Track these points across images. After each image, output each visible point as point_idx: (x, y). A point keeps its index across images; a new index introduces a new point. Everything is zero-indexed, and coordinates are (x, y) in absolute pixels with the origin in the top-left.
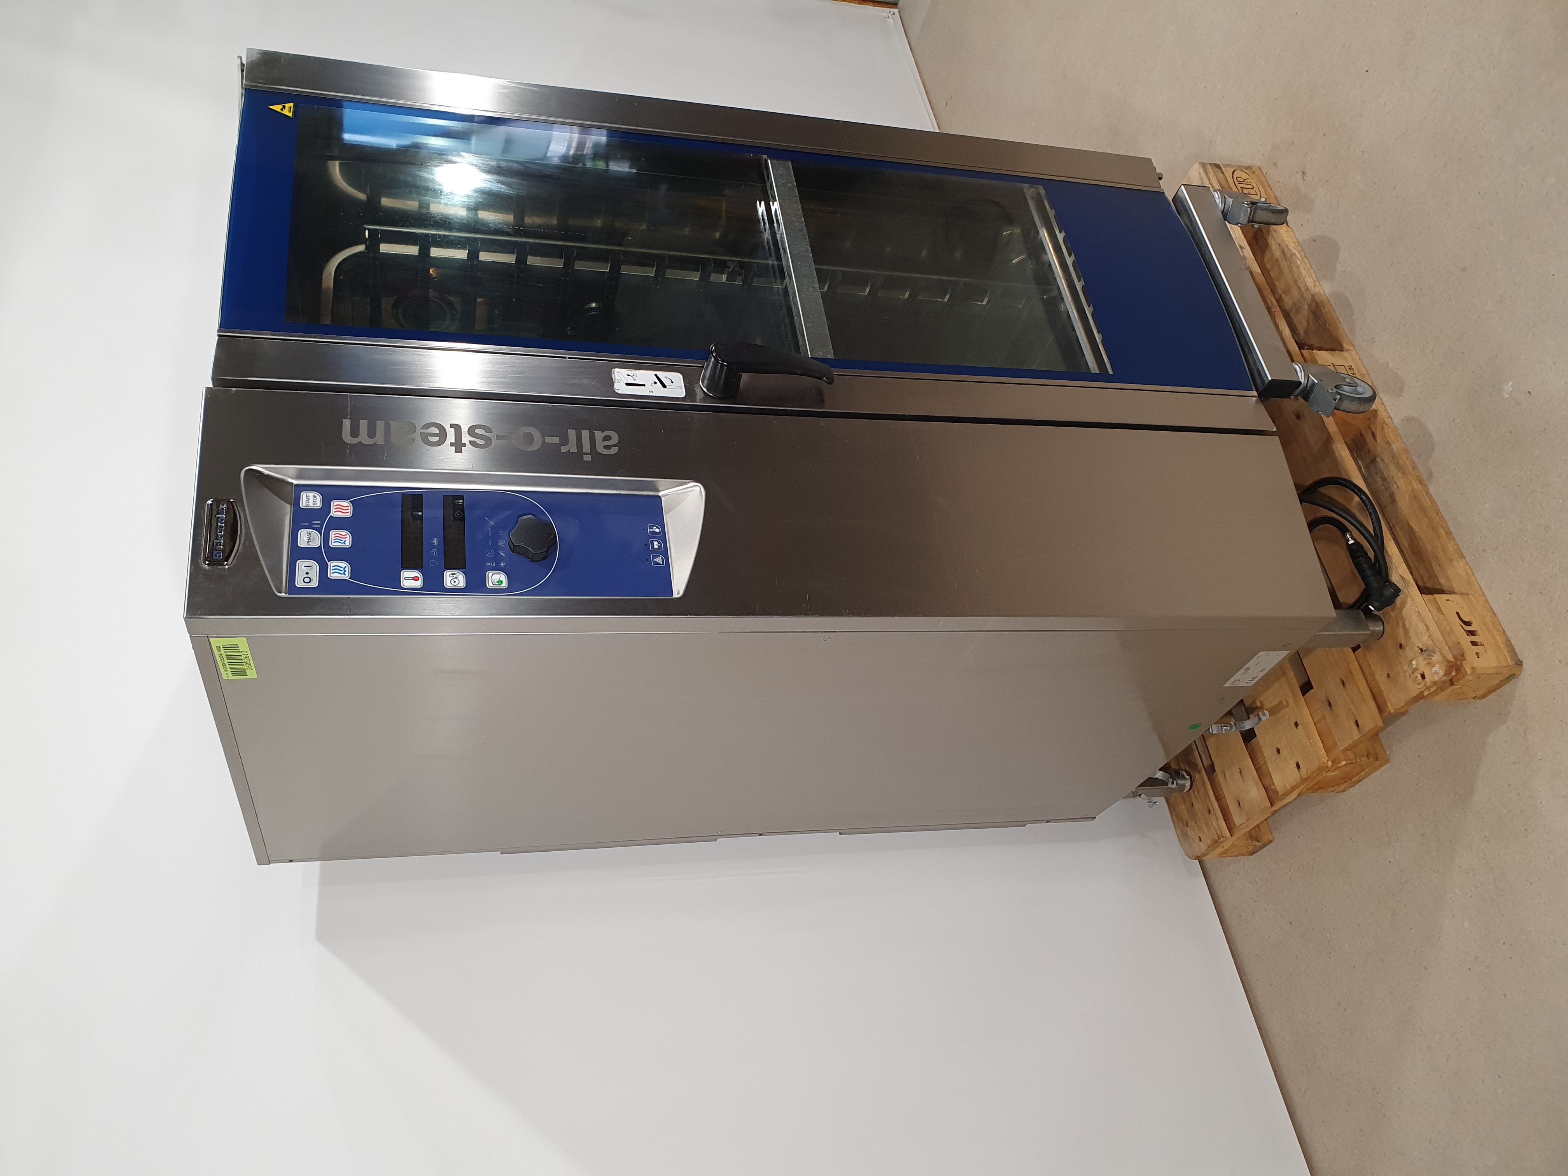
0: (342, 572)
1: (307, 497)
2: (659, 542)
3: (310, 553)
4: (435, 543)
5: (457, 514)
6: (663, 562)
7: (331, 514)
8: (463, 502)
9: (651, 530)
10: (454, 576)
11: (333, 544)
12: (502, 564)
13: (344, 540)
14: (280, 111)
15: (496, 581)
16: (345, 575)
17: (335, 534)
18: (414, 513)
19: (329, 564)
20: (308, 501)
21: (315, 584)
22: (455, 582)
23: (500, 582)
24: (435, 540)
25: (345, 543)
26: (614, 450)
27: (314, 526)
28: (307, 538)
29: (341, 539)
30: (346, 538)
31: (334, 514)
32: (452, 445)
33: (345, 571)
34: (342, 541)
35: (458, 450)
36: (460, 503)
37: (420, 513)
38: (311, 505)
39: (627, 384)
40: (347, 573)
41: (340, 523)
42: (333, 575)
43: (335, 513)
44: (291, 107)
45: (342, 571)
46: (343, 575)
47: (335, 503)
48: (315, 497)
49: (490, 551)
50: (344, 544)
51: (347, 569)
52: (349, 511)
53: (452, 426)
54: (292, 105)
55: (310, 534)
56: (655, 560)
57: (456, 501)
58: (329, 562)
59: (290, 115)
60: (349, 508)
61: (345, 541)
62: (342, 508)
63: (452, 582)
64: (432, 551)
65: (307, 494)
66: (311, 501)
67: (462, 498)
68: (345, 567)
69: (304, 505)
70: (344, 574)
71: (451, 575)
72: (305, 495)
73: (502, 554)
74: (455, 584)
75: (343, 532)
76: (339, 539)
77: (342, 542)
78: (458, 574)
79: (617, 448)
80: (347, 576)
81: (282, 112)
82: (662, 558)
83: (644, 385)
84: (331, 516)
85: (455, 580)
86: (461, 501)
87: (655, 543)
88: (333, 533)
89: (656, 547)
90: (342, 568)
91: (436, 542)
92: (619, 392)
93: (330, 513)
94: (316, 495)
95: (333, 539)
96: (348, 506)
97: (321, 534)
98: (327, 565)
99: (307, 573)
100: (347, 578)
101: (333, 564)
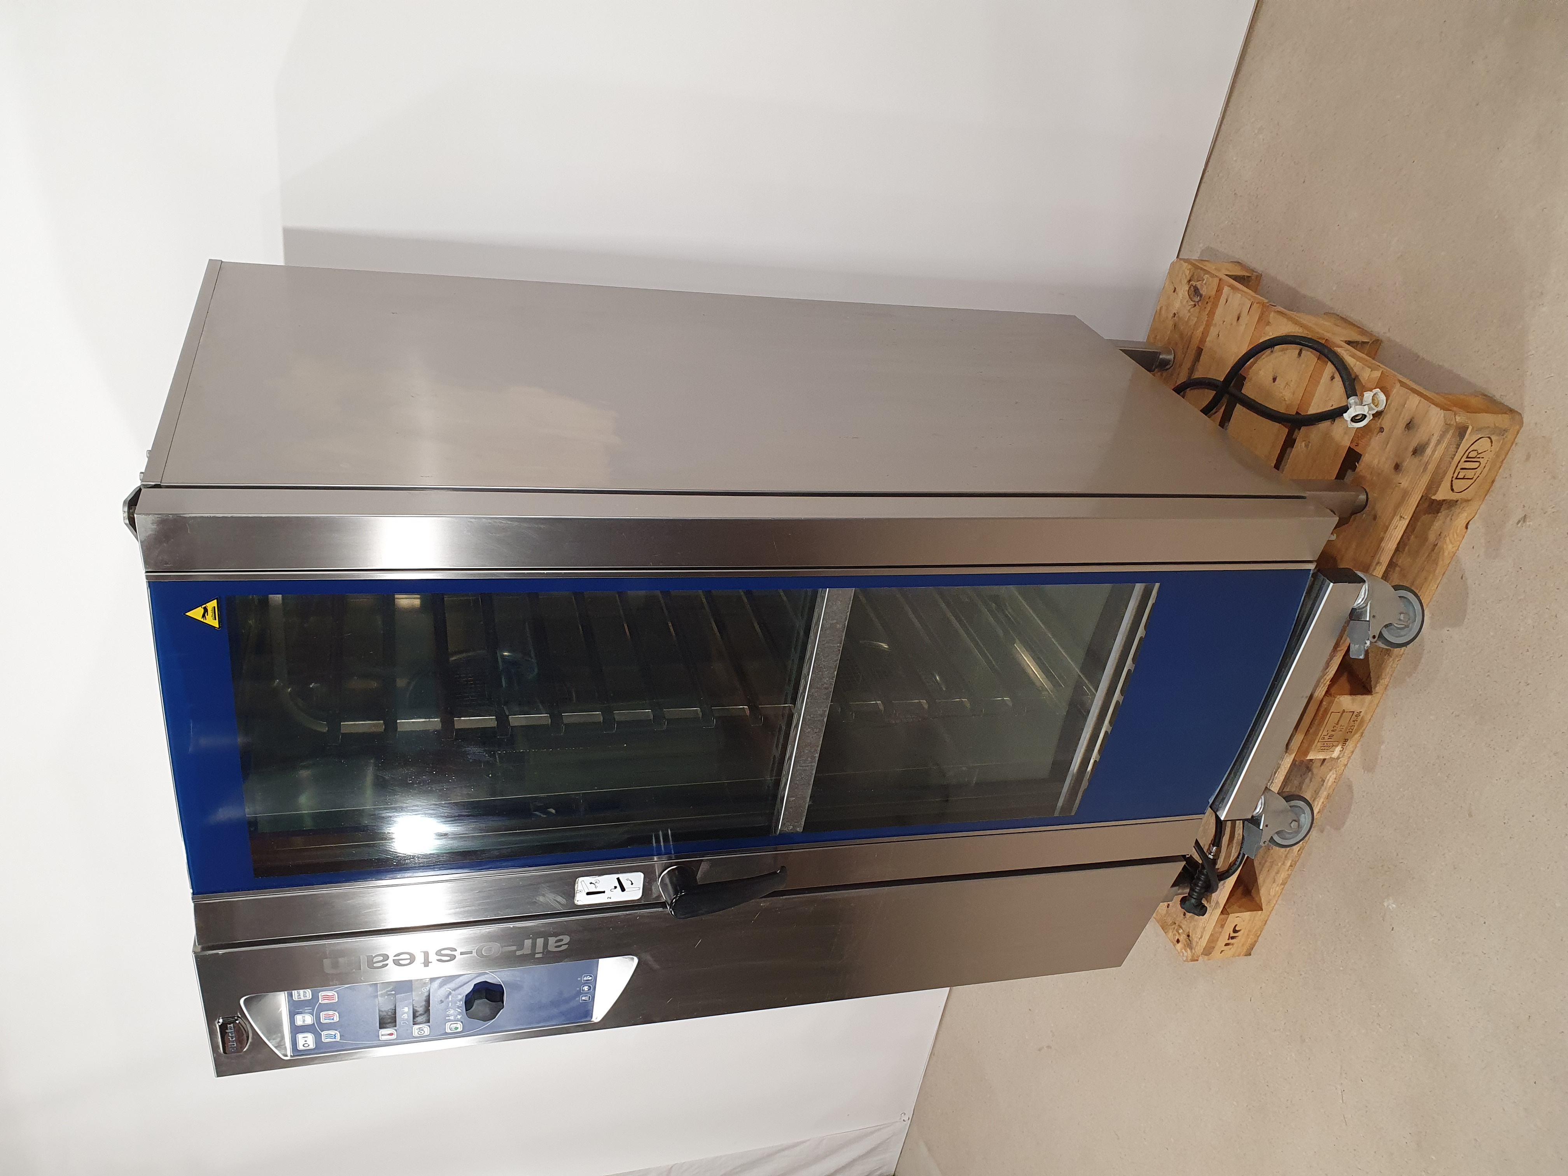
0: (333, 1037)
1: (298, 993)
3: (307, 1029)
4: (406, 1010)
10: (421, 1028)
11: (324, 1021)
13: (332, 1018)
14: (202, 620)
15: (453, 1028)
19: (322, 1033)
20: (299, 996)
21: (312, 1046)
22: (421, 1032)
23: (456, 1028)
25: (334, 1019)
26: (565, 947)
27: (306, 1011)
28: (304, 1020)
29: (330, 1017)
30: (334, 1015)
32: (421, 964)
35: (427, 966)
38: (302, 999)
39: (588, 894)
41: (327, 1007)
42: (325, 1040)
43: (322, 1002)
44: (214, 607)
47: (322, 993)
48: (304, 992)
50: (332, 1020)
51: (336, 1035)
52: (335, 998)
53: (421, 952)
54: (214, 603)
58: (321, 1031)
59: (216, 624)
62: (328, 997)
63: (419, 1032)
64: (403, 1016)
66: (301, 994)
69: (297, 998)
70: (335, 1038)
71: (418, 1029)
72: (296, 992)
75: (331, 1013)
76: (328, 1017)
78: (424, 1027)
79: (568, 946)
80: (338, 1038)
81: (205, 621)
83: (604, 892)
84: (320, 1003)
88: (323, 1013)
90: (333, 1034)
92: (579, 903)
93: (319, 1001)
96: (333, 995)
97: (313, 1016)
98: (321, 1034)
99: (306, 1041)
100: (338, 1040)
101: (326, 1033)
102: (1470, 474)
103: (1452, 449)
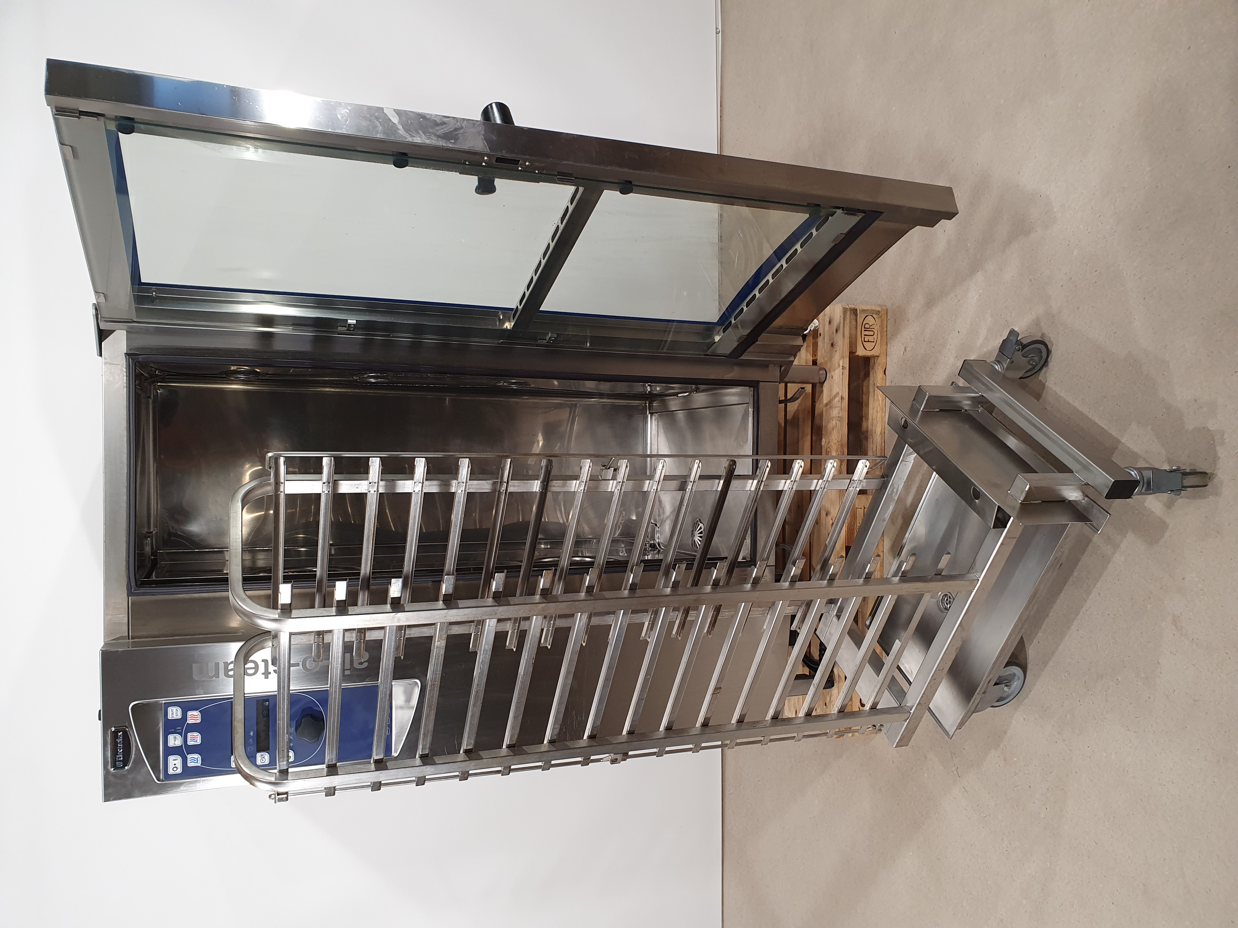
0: (196, 762)
1: (172, 711)
3: (176, 751)
5: (265, 713)
7: (188, 722)
8: (269, 704)
10: (263, 756)
11: (190, 743)
13: (196, 739)
19: (188, 756)
20: (173, 714)
21: (179, 771)
23: (290, 757)
25: (197, 741)
26: (365, 665)
27: (177, 731)
28: (175, 741)
29: (195, 738)
30: (198, 737)
32: (263, 674)
33: (198, 760)
35: (267, 677)
36: (267, 705)
38: (175, 717)
40: (198, 762)
41: (193, 728)
42: (190, 764)
43: (190, 721)
46: (197, 764)
47: (190, 713)
48: (177, 710)
51: (198, 759)
52: (199, 718)
53: (263, 661)
55: (176, 737)
57: (264, 703)
58: (188, 755)
62: (194, 717)
63: (261, 760)
65: (172, 709)
66: (175, 713)
67: (268, 700)
69: (170, 717)
70: (197, 762)
71: (261, 756)
72: (170, 709)
74: (263, 761)
75: (196, 734)
76: (193, 739)
77: (195, 741)
78: (265, 755)
79: (367, 663)
80: (199, 764)
82: (389, 729)
84: (188, 723)
85: (263, 759)
86: (267, 703)
88: (189, 735)
90: (196, 759)
91: (252, 734)
93: (187, 721)
95: (190, 739)
96: (198, 715)
97: (182, 737)
98: (187, 757)
99: (175, 764)
100: (199, 765)
101: (190, 757)
102: (871, 339)
103: (854, 323)
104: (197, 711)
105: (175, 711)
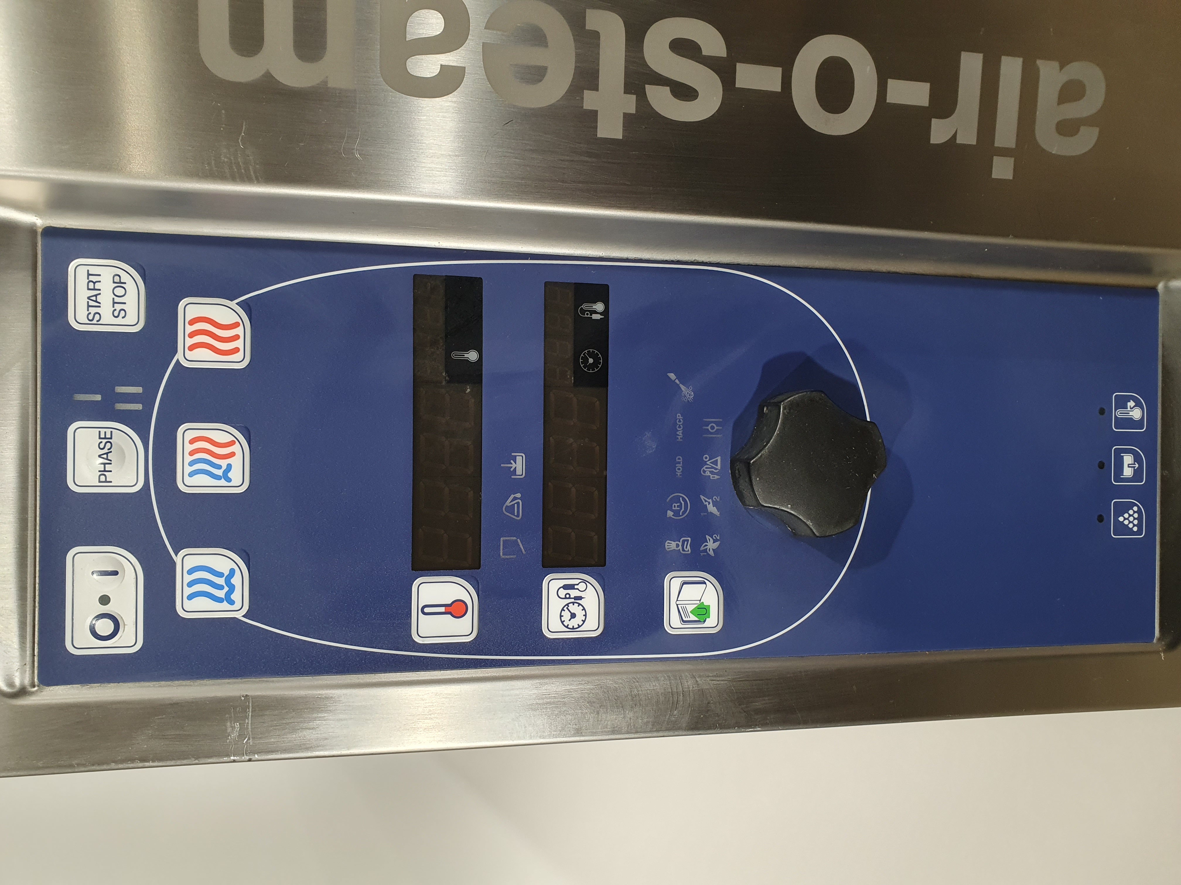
0: (221, 594)
1: (93, 284)
2: (1137, 458)
4: (519, 472)
5: (586, 360)
6: (1139, 526)
7: (179, 356)
8: (606, 313)
9: (1119, 413)
10: (573, 593)
12: (711, 545)
15: (690, 608)
16: (232, 602)
17: (192, 442)
18: (455, 355)
19: (178, 559)
20: (94, 301)
21: (130, 639)
22: (573, 616)
23: (702, 611)
24: (519, 459)
25: (230, 475)
26: (1087, 138)
27: (119, 407)
30: (232, 454)
31: (189, 355)
33: (232, 588)
34: (219, 467)
36: (596, 317)
37: (472, 356)
38: (107, 319)
40: (236, 596)
45: (220, 587)
46: (225, 606)
48: (119, 283)
49: (677, 500)
50: (223, 482)
51: (236, 580)
52: (239, 344)
55: (109, 440)
56: (1121, 519)
57: (584, 306)
58: (177, 552)
60: (239, 331)
61: (229, 466)
63: (566, 615)
64: (508, 503)
65: (93, 270)
68: (232, 572)
69: (82, 315)
71: (562, 592)
72: (82, 273)
73: (712, 508)
74: (574, 623)
77: (219, 472)
78: (582, 586)
79: (1095, 132)
82: (1139, 512)
84: (178, 364)
85: (574, 608)
86: (599, 307)
87: (1128, 459)
89: (1128, 472)
90: (220, 575)
91: (519, 466)
93: (175, 352)
94: (125, 277)
95: (188, 459)
96: (236, 325)
99: (105, 600)
100: (239, 615)
101: (191, 562)
104: (233, 304)
105: (106, 285)
